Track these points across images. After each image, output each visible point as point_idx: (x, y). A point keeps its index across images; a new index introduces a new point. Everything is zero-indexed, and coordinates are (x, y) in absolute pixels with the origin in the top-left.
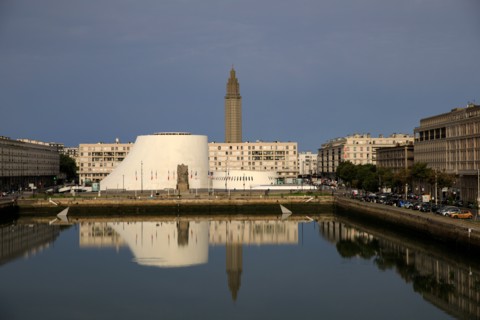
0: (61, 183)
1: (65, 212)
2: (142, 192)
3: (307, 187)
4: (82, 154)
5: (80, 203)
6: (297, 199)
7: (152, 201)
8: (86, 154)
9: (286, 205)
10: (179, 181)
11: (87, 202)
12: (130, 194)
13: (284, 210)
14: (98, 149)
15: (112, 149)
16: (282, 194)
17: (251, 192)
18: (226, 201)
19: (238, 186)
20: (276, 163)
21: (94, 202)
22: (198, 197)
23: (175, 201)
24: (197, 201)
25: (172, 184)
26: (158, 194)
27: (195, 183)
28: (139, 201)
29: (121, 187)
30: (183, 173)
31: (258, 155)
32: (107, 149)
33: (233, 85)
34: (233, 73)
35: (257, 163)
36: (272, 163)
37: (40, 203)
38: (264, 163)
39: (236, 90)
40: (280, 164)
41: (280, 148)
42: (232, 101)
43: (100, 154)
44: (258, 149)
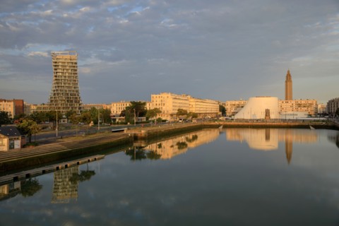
0: (220, 116)
1: (221, 127)
2: (250, 120)
3: (322, 119)
4: (228, 105)
5: (227, 123)
6: (317, 123)
7: (255, 123)
9: (312, 126)
10: (266, 115)
11: (229, 123)
12: (247, 121)
13: (311, 128)
15: (239, 103)
16: (310, 121)
17: (297, 120)
18: (286, 124)
19: (291, 118)
21: (232, 123)
22: (274, 122)
23: (264, 123)
24: (273, 124)
25: (263, 117)
26: (257, 120)
27: (273, 116)
28: (250, 123)
29: (242, 117)
30: (267, 112)
31: (300, 105)
32: (237, 103)
33: (289, 76)
34: (288, 72)
35: (299, 108)
36: (306, 108)
37: (212, 123)
38: (303, 108)
39: (290, 79)
40: (309, 109)
41: (309, 102)
42: (288, 83)
43: (234, 105)
44: (299, 102)
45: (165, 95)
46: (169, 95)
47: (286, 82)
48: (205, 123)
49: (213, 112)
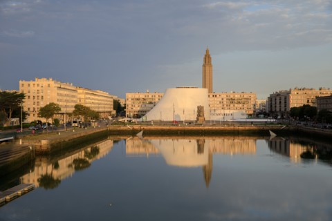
1: (141, 133)
4: (128, 100)
5: (145, 128)
6: (275, 127)
8: (130, 99)
10: (199, 115)
13: (271, 133)
14: (137, 97)
15: (145, 96)
18: (232, 128)
20: (243, 106)
22: (214, 125)
23: (201, 127)
24: (214, 128)
26: (190, 123)
28: (180, 127)
30: (200, 111)
31: (232, 101)
32: (142, 96)
33: (207, 58)
34: (207, 51)
35: (232, 105)
36: (241, 105)
38: (236, 105)
39: (210, 61)
40: (245, 106)
41: (245, 96)
42: (207, 68)
43: (138, 99)
44: (232, 96)
45: (43, 82)
46: (51, 82)
47: (204, 66)
48: (111, 127)
49: (106, 110)
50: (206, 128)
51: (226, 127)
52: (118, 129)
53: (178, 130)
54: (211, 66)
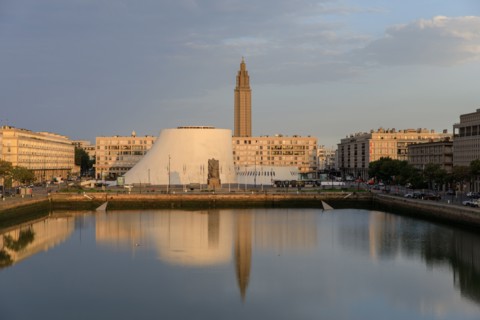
1: (103, 207)
4: (99, 148)
5: (115, 197)
6: (334, 195)
7: (186, 196)
8: (102, 148)
10: (210, 176)
11: (120, 196)
14: (114, 143)
15: (129, 143)
20: (296, 158)
22: (233, 192)
23: (210, 196)
24: (232, 196)
25: (202, 179)
28: (174, 196)
30: (213, 168)
31: (278, 150)
32: (123, 142)
33: (243, 78)
34: (243, 65)
35: (277, 158)
36: (291, 158)
37: (75, 197)
38: (284, 157)
39: (246, 83)
40: (300, 159)
41: (300, 143)
42: (242, 94)
43: (116, 148)
44: (277, 143)
47: (237, 91)
48: (56, 197)
49: (60, 166)
50: (219, 197)
51: (253, 196)
52: (68, 198)
53: (171, 201)
54: (248, 90)
